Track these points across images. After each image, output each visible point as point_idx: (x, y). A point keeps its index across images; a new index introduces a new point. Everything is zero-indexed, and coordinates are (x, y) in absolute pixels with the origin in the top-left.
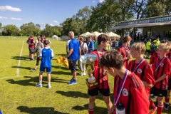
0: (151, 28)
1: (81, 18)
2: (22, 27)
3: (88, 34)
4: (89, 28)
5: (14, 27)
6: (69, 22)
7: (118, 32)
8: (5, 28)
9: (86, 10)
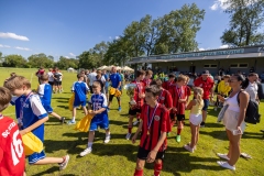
0: (158, 64)
1: (98, 52)
2: (30, 58)
3: (105, 67)
4: (106, 62)
5: (20, 58)
6: (86, 55)
7: (132, 66)
8: (7, 58)
9: (102, 44)
